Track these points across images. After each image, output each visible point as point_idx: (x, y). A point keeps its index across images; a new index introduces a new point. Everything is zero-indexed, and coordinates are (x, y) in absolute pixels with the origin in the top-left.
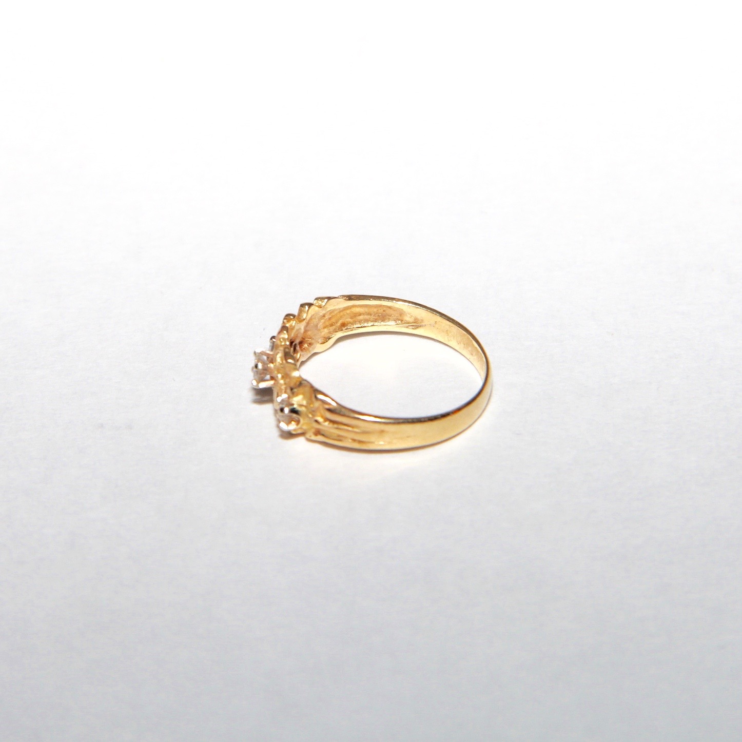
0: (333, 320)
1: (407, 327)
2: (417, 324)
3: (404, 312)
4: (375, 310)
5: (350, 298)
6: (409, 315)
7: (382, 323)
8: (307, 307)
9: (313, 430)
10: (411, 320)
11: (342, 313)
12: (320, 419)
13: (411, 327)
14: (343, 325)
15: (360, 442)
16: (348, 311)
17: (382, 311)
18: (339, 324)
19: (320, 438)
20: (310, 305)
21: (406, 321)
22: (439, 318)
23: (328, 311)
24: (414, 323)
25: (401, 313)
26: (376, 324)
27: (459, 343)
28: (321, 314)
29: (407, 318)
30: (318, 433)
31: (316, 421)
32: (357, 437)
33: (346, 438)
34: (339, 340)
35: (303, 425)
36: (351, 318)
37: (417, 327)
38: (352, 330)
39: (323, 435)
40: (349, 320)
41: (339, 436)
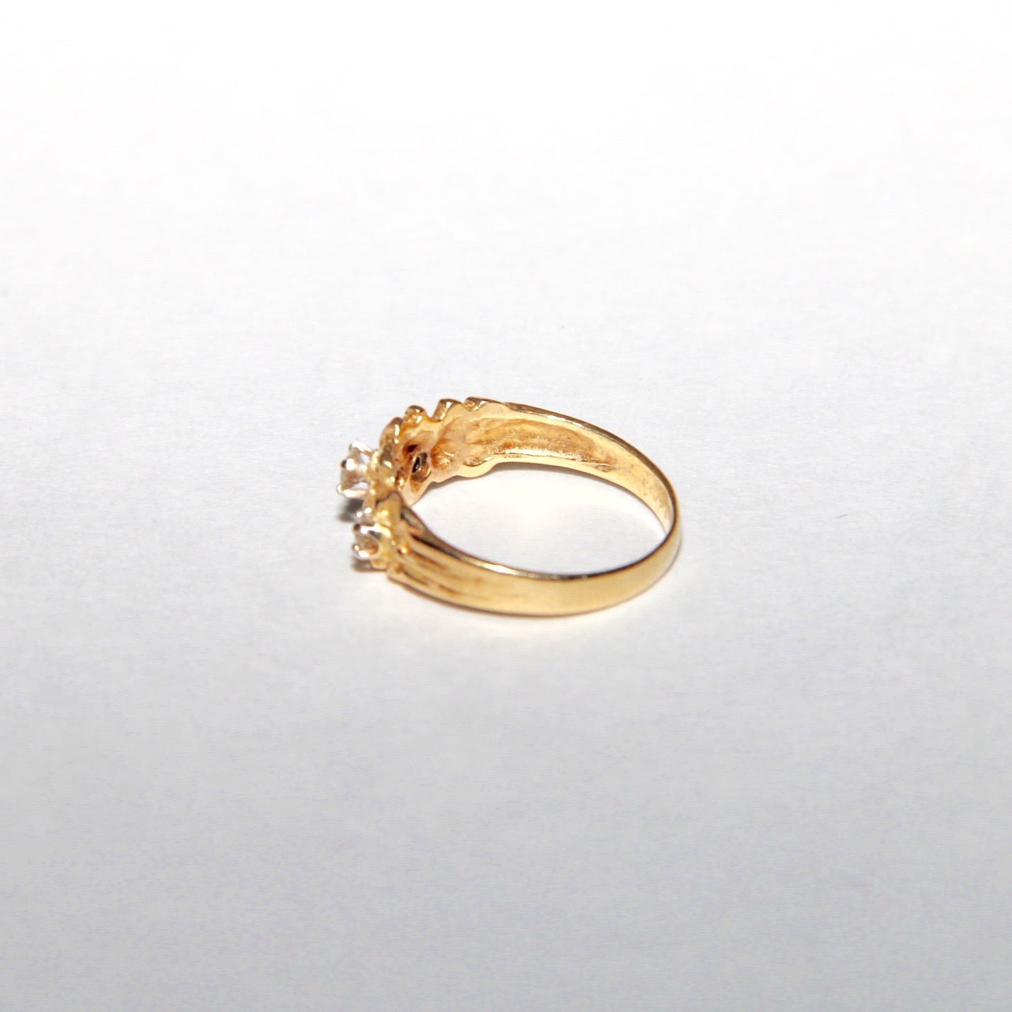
0: (492, 435)
1: (596, 467)
2: (608, 465)
3: (594, 444)
4: (557, 434)
5: (520, 408)
6: (599, 450)
7: (563, 455)
8: (449, 404)
9: (396, 565)
10: (603, 458)
11: (507, 429)
12: (404, 550)
13: (601, 468)
14: (507, 446)
15: (450, 591)
16: (518, 428)
17: (566, 437)
18: (501, 443)
19: (402, 577)
20: (455, 402)
21: (595, 457)
22: (636, 460)
23: (483, 419)
24: (607, 463)
25: (591, 446)
26: (555, 454)
27: (655, 499)
28: (471, 421)
29: (598, 455)
30: (401, 569)
31: (399, 552)
32: (446, 583)
33: (433, 582)
34: (499, 467)
35: (383, 554)
36: (520, 439)
37: (609, 469)
38: (518, 457)
39: (407, 574)
40: (517, 441)
41: (425, 578)
